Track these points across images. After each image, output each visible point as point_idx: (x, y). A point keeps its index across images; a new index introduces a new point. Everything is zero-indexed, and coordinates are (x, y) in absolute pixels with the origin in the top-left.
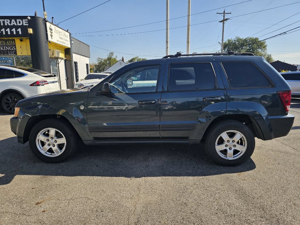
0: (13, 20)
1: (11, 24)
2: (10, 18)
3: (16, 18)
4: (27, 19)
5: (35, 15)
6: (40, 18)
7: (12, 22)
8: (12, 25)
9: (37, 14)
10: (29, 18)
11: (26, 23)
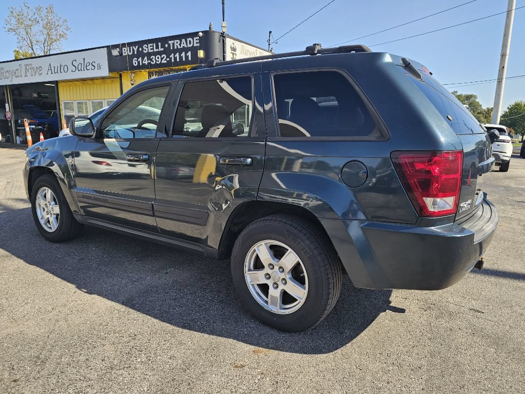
0: (183, 40)
1: (180, 46)
2: (179, 37)
3: (185, 36)
4: (199, 36)
5: (210, 28)
6: (216, 32)
7: (182, 43)
8: (182, 47)
9: (212, 27)
10: (201, 34)
11: (197, 43)
